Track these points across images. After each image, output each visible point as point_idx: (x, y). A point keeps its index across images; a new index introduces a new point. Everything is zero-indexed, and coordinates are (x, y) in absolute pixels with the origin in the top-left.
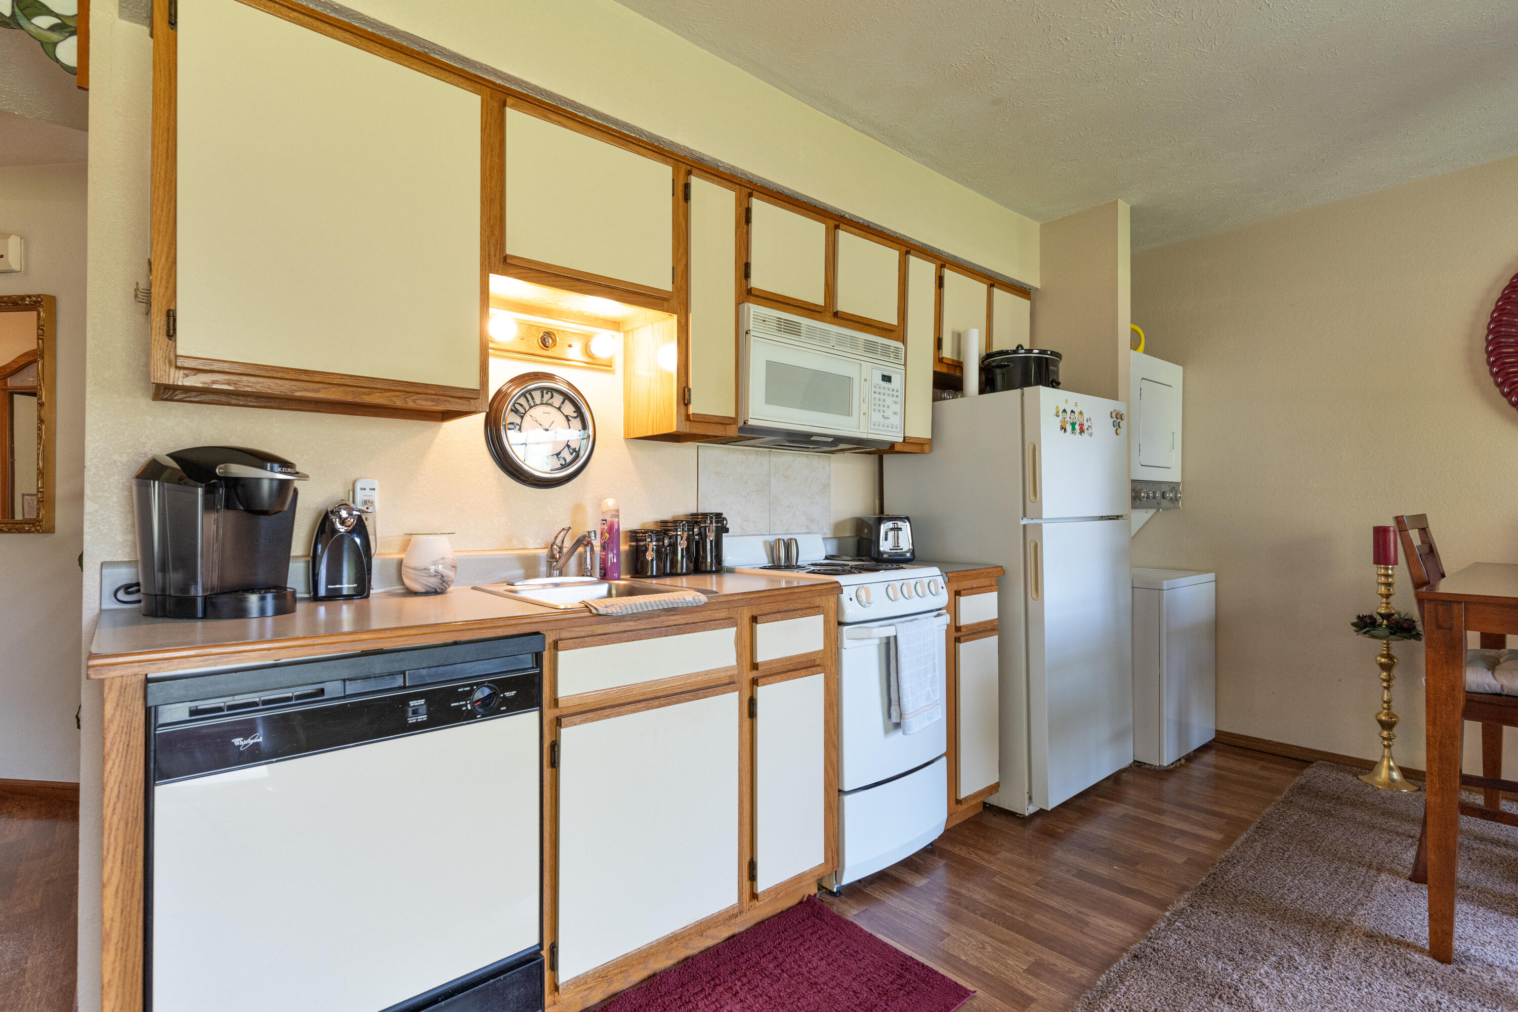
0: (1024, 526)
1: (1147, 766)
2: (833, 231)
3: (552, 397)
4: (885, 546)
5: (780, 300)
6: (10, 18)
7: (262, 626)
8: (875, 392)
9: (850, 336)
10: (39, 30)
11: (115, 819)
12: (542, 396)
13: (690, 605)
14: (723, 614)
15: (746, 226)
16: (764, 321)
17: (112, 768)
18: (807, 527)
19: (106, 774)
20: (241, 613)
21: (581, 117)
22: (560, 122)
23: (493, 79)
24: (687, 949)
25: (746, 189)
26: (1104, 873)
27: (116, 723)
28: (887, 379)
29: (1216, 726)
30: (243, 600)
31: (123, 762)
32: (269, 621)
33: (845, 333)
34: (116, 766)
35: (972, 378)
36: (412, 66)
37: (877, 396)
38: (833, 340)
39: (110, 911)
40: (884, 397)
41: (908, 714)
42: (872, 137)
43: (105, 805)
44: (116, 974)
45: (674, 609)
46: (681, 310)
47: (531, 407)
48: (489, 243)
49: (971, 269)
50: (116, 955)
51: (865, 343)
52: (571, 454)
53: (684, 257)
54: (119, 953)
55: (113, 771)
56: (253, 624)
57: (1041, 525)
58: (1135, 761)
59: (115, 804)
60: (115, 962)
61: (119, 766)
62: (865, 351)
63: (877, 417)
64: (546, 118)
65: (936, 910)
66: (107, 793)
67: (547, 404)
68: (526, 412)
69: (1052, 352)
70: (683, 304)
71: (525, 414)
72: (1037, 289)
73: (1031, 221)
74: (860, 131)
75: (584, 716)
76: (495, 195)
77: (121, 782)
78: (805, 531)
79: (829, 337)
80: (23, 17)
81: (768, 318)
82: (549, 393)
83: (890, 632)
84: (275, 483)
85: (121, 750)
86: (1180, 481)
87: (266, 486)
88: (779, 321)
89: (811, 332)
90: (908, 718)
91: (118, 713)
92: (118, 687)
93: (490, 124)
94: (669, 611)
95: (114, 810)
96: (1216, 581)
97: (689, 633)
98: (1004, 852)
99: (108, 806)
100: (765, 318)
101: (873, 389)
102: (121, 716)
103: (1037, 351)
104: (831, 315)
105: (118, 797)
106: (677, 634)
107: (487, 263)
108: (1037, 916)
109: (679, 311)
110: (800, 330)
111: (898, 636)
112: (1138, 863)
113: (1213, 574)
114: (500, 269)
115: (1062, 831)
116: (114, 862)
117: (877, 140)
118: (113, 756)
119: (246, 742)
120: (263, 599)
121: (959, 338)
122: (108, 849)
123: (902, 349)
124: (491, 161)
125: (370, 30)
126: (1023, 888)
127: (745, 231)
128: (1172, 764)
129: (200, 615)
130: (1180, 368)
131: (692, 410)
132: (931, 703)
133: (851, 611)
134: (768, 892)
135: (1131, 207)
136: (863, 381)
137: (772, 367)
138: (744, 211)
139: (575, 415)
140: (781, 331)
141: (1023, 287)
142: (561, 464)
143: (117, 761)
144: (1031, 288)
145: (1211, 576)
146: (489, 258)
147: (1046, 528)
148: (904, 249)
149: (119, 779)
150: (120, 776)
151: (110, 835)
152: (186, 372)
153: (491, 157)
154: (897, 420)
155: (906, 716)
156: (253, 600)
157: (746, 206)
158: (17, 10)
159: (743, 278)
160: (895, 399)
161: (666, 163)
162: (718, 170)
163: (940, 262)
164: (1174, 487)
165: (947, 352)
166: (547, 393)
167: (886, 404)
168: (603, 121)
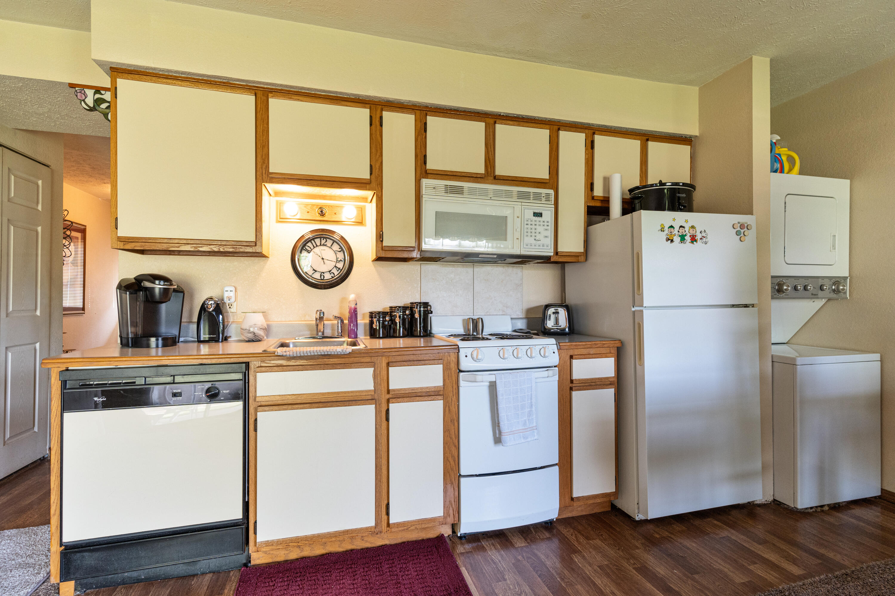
0: (634, 312)
1: (786, 506)
2: (493, 125)
3: (326, 241)
4: (550, 324)
5: (448, 174)
6: (93, 108)
7: (157, 352)
8: (527, 224)
9: (505, 190)
10: (103, 109)
11: (55, 424)
12: (321, 241)
13: (339, 353)
14: (368, 360)
15: (424, 134)
16: (434, 188)
17: (54, 404)
18: (503, 311)
19: (52, 406)
20: (148, 346)
21: (313, 94)
22: (298, 99)
23: (262, 86)
24: (353, 545)
25: (424, 112)
26: (662, 572)
27: (55, 386)
28: (538, 215)
29: (881, 486)
30: (149, 340)
31: (58, 402)
32: (160, 350)
33: (501, 189)
34: (55, 403)
35: (616, 207)
36: (219, 90)
37: (529, 226)
38: (490, 194)
39: (53, 460)
40: (535, 227)
41: (504, 433)
42: (522, 60)
43: (52, 418)
44: (56, 486)
45: (328, 355)
46: (378, 188)
47: (314, 247)
48: (262, 168)
49: (625, 131)
50: (56, 478)
51: (518, 193)
52: (338, 271)
53: (380, 158)
54: (57, 478)
55: (54, 405)
56: (153, 352)
57: (642, 311)
58: (775, 500)
59: (55, 418)
60: (55, 481)
61: (57, 403)
62: (518, 198)
63: (531, 240)
64: (290, 99)
65: (513, 564)
66: (52, 413)
67: (323, 245)
68: (312, 250)
69: (683, 184)
70: (380, 185)
71: (311, 251)
72: (696, 136)
73: (689, 87)
74: (511, 58)
75: (271, 408)
76: (265, 144)
77: (57, 410)
78: (501, 313)
79: (488, 192)
80: (97, 106)
81: (437, 186)
82: (325, 239)
83: (492, 378)
84: (162, 289)
85: (57, 397)
86: (847, 275)
87: (157, 291)
88: (446, 187)
89: (472, 192)
90: (505, 435)
91: (56, 382)
92: (56, 372)
93: (262, 109)
94: (325, 356)
95: (55, 420)
96: (881, 361)
97: (340, 369)
98: (598, 540)
99: (53, 418)
100: (435, 186)
101: (526, 223)
102: (57, 383)
103: (670, 184)
104: (492, 178)
105: (56, 415)
106: (331, 369)
107: (261, 178)
108: (579, 587)
109: (377, 189)
110: (463, 190)
111: (497, 381)
112: (698, 573)
113: (879, 355)
114: (268, 180)
115: (658, 536)
116: (55, 441)
117: (525, 60)
118: (54, 399)
119: (99, 400)
120: (157, 340)
121: (607, 181)
122: (53, 435)
123: (552, 194)
124: (263, 127)
125: (200, 78)
126: (587, 565)
127: (424, 136)
128: (811, 508)
129: (130, 345)
130: (848, 181)
131: (385, 244)
132: (526, 428)
133: (465, 364)
134: (397, 524)
135: (771, 61)
136: (516, 217)
137: (439, 216)
138: (423, 125)
139: (340, 250)
140: (448, 193)
141: (682, 137)
142: (332, 277)
143: (56, 401)
144: (691, 137)
145: (877, 356)
146: (262, 175)
147: (645, 312)
148: (556, 127)
149: (56, 408)
150: (57, 407)
151: (53, 430)
152: (124, 243)
153: (263, 125)
154: (550, 242)
155: (503, 434)
156: (153, 340)
157: (425, 122)
158: (95, 104)
159: (423, 164)
160: (546, 227)
161: (365, 107)
162: (403, 105)
163: (592, 131)
164: (837, 281)
165: (598, 192)
166: (323, 240)
167: (537, 231)
168: (325, 93)
